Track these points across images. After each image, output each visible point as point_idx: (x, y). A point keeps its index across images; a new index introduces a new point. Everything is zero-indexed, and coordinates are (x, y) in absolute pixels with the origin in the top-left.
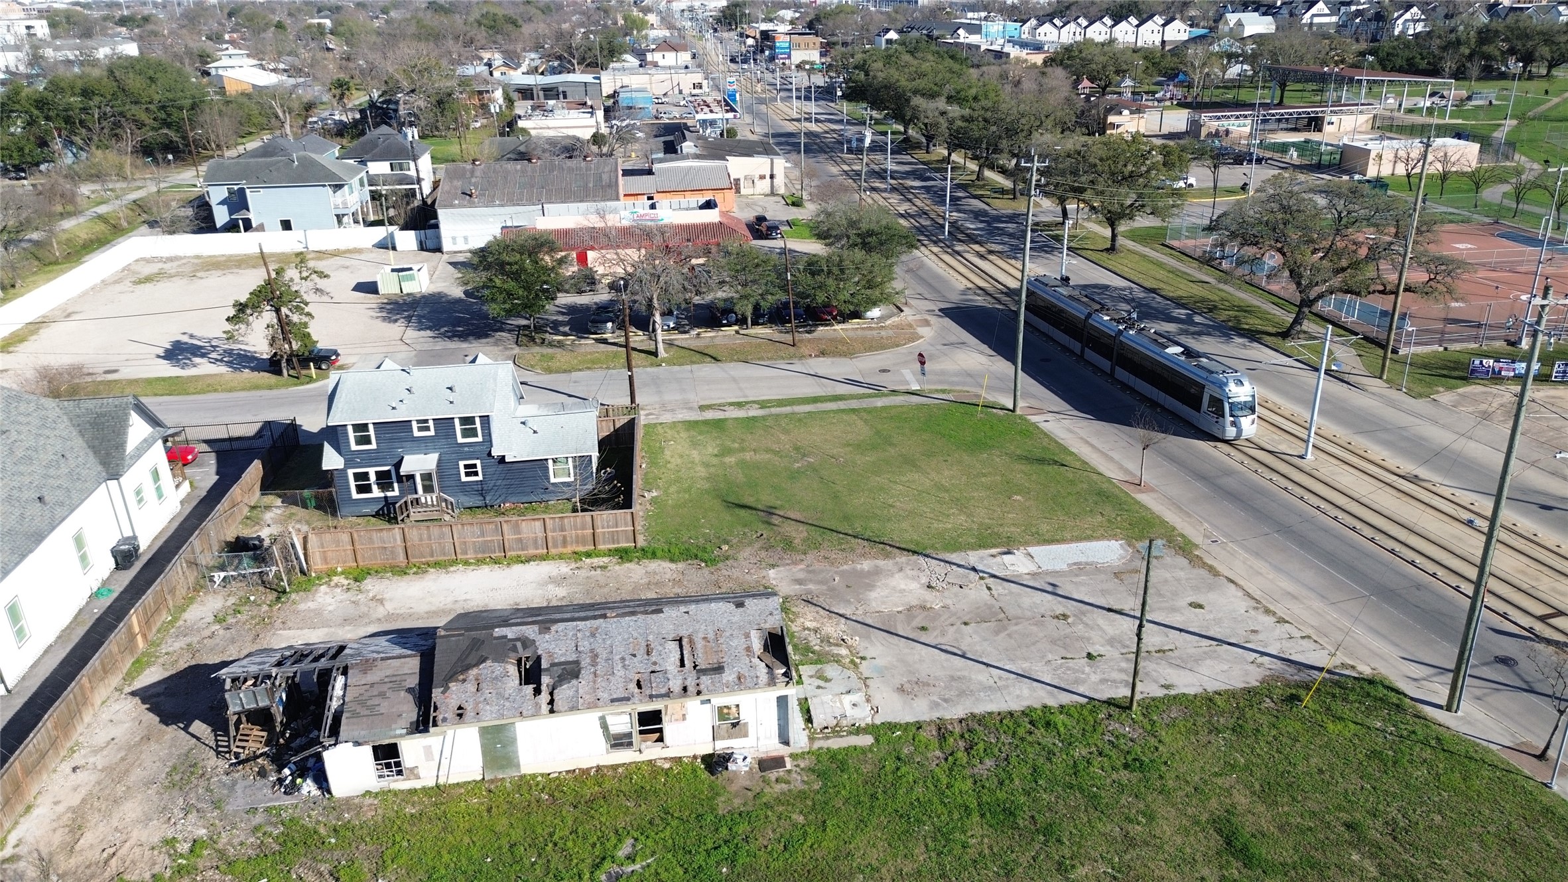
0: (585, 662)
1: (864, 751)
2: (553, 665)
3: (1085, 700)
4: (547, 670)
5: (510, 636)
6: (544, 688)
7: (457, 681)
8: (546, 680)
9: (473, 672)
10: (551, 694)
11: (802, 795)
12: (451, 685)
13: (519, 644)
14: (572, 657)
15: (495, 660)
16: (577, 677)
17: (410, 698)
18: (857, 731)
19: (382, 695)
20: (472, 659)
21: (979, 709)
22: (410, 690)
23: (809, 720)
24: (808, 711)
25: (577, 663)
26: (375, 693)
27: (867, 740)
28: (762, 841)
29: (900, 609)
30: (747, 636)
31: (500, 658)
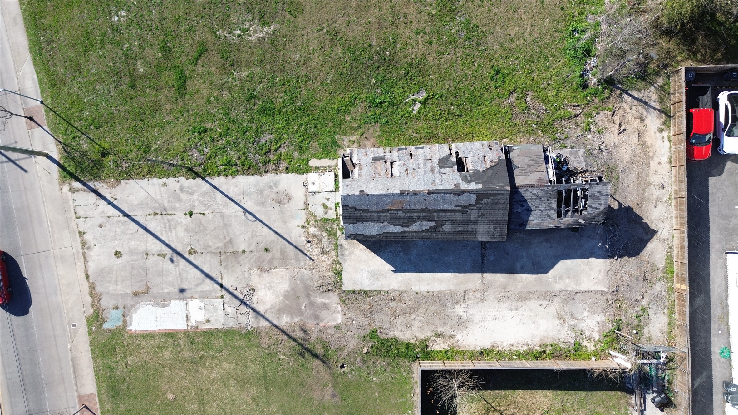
0: (437, 169)
1: (314, 156)
2: (451, 167)
3: (207, 179)
4: (454, 165)
5: (474, 183)
6: (454, 155)
7: (495, 162)
8: (454, 159)
9: (488, 165)
10: (451, 154)
11: (344, 133)
12: (497, 160)
13: (469, 178)
14: (444, 170)
15: (479, 171)
16: (440, 159)
17: (516, 163)
18: (316, 169)
19: (529, 166)
20: (490, 173)
21: (257, 178)
22: (517, 167)
23: (336, 176)
24: (335, 182)
25: (441, 167)
26: (532, 167)
27: (313, 163)
28: (363, 105)
29: (275, 270)
30: (360, 175)
31: (476, 172)
